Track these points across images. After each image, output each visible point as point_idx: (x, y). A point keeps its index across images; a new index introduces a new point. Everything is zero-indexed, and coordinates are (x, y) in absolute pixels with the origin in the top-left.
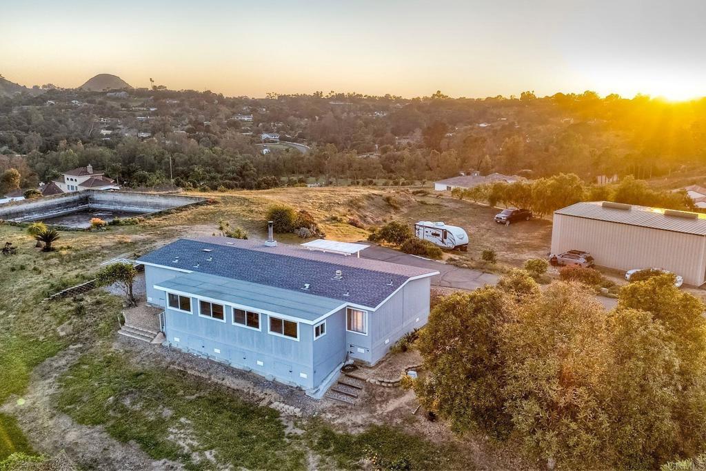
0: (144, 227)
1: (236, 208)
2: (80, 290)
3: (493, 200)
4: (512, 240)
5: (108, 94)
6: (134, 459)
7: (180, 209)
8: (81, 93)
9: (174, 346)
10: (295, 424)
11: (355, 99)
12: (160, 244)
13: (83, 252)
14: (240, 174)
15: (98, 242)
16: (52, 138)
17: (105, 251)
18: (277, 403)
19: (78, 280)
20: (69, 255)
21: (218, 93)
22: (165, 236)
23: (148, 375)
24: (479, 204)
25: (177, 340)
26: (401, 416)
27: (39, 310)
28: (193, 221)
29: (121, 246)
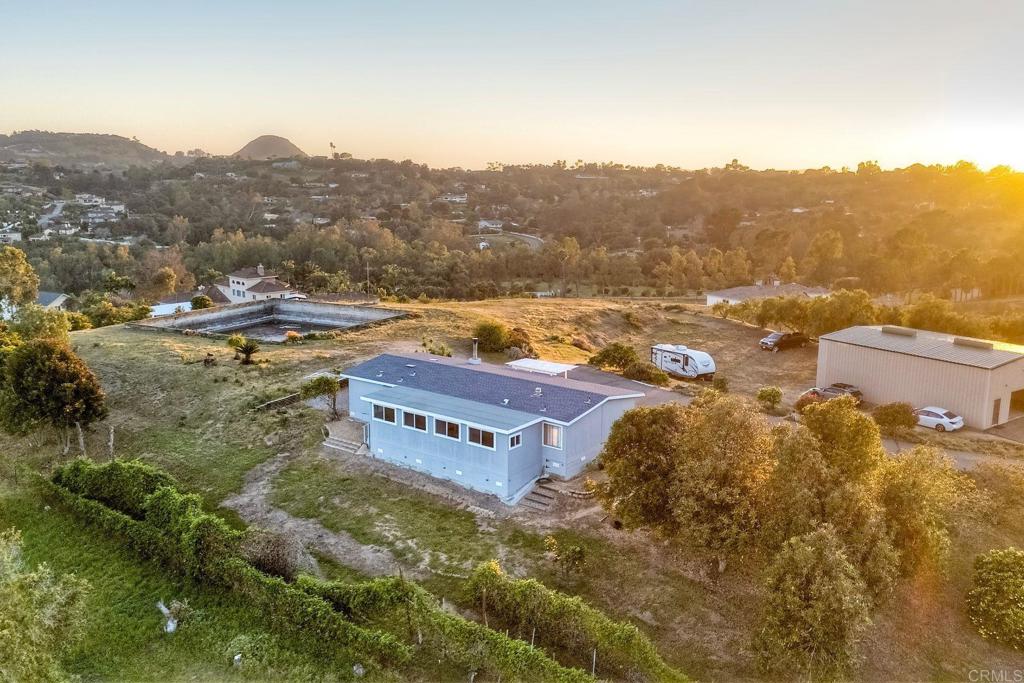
0: (341, 341)
1: (441, 323)
2: (283, 403)
3: (762, 320)
4: (775, 370)
5: (275, 165)
6: (346, 544)
7: (379, 323)
8: (238, 163)
9: (377, 457)
10: (489, 524)
11: (612, 171)
12: (359, 360)
13: (282, 366)
14: (448, 277)
15: (296, 356)
16: (203, 224)
17: (304, 366)
18: (473, 507)
19: (280, 393)
20: (269, 369)
21: (420, 163)
22: (364, 352)
23: (353, 481)
24: (748, 324)
25: (381, 451)
26: (588, 523)
27: (245, 420)
28: (394, 337)
29: (320, 362)
